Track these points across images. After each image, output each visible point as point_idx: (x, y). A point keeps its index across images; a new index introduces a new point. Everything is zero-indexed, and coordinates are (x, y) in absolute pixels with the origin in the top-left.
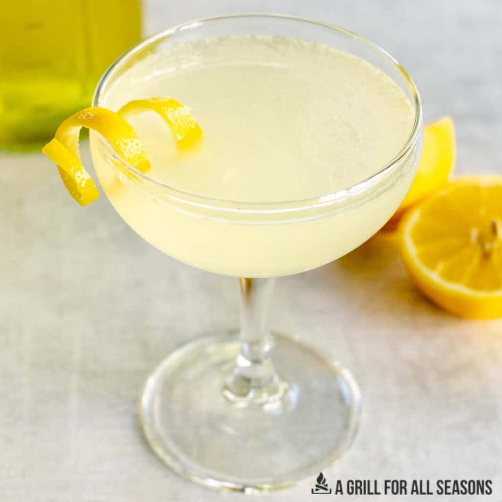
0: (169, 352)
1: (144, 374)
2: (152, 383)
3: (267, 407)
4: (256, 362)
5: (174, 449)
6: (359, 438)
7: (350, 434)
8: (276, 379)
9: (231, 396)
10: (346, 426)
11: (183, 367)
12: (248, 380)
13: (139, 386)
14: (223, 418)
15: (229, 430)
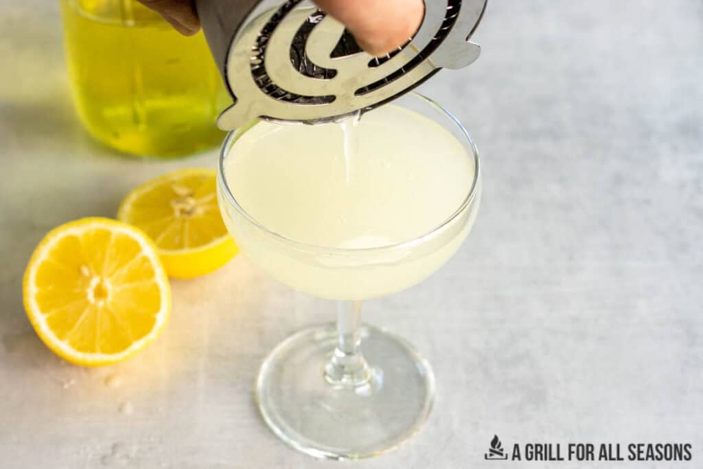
0: (282, 340)
1: (260, 358)
2: (265, 367)
3: (359, 390)
4: (349, 354)
5: (283, 423)
6: (432, 415)
7: (425, 412)
8: (366, 366)
9: (329, 380)
10: (422, 407)
11: (292, 352)
12: (343, 367)
13: (255, 369)
14: (322, 397)
15: (329, 408)
